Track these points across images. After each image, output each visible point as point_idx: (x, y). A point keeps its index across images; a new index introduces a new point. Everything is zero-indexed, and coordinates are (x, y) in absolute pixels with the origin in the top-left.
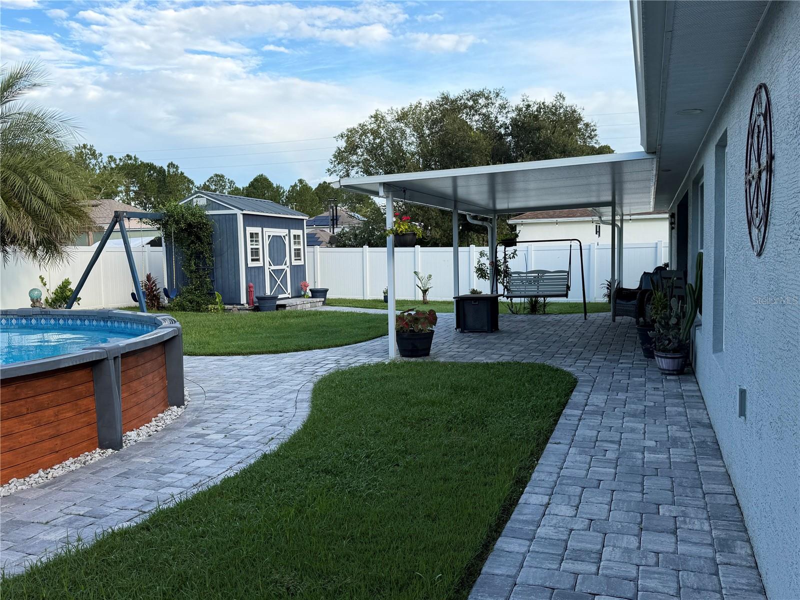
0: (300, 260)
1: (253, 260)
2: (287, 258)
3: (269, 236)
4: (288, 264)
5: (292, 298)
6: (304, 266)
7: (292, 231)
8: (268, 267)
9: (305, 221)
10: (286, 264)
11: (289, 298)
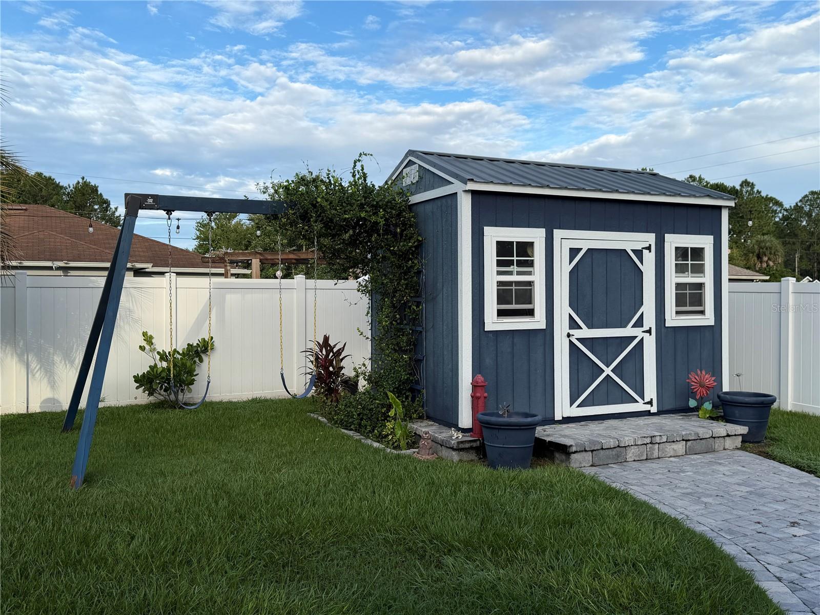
0: (702, 312)
1: (501, 313)
2: (648, 309)
3: (574, 252)
4: (650, 321)
5: (659, 413)
6: (715, 331)
7: (668, 237)
8: (566, 329)
9: (725, 215)
10: (639, 323)
11: (648, 413)
